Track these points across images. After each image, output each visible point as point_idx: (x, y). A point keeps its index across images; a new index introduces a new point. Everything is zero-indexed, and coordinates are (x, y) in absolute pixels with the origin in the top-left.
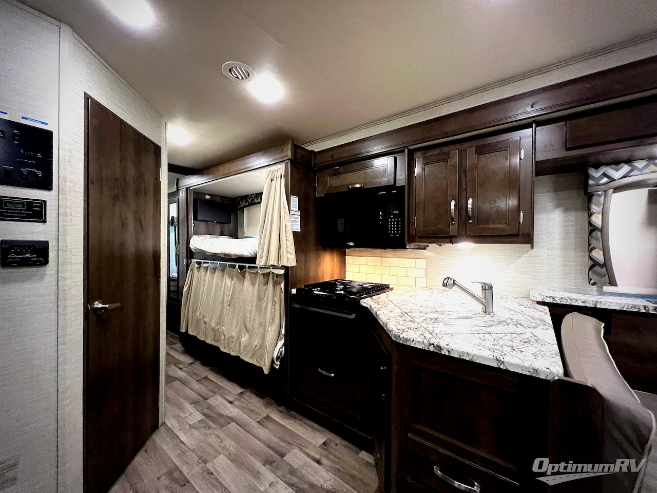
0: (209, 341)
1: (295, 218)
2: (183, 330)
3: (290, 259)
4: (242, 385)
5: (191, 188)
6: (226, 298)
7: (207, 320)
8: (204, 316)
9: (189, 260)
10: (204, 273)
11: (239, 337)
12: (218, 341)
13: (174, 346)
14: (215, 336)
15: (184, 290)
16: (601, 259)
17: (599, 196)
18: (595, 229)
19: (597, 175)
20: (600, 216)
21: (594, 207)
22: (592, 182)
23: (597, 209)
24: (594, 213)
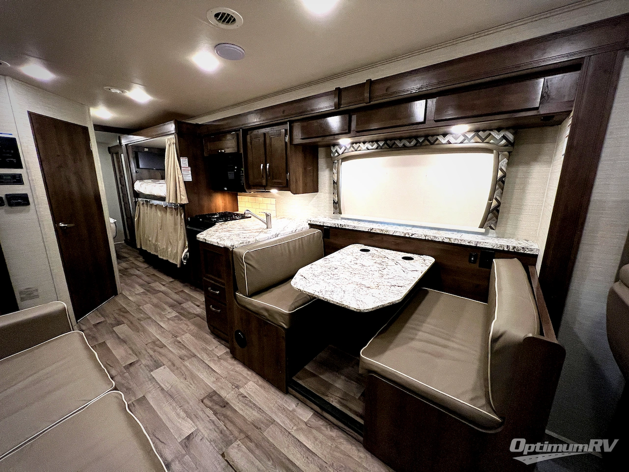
0: (152, 253)
1: (187, 172)
2: (139, 247)
3: (183, 199)
4: (173, 277)
5: (129, 145)
6: (159, 225)
7: (150, 239)
8: (149, 237)
9: (136, 199)
10: (146, 208)
11: (167, 248)
12: (157, 252)
13: (138, 259)
14: (155, 249)
15: (135, 220)
16: (336, 199)
17: (336, 163)
18: (334, 182)
19: (334, 151)
20: (336, 175)
21: (334, 169)
22: (332, 155)
23: (335, 171)
24: (333, 173)
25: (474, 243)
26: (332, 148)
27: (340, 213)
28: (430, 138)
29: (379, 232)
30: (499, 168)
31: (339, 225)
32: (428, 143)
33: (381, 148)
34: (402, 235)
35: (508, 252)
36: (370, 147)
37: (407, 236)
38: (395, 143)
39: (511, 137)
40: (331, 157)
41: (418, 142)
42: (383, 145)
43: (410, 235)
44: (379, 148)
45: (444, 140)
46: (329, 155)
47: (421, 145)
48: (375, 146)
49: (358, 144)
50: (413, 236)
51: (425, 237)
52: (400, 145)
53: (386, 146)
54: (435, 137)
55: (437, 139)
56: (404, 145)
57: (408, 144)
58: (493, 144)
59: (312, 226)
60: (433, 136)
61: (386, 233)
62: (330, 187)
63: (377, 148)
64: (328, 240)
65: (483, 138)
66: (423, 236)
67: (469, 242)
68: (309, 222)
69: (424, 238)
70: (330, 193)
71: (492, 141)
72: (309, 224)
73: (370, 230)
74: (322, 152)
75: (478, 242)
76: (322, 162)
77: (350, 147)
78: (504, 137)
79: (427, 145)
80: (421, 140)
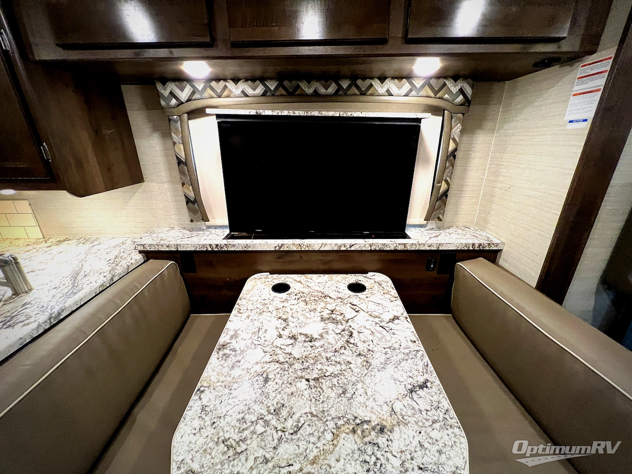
16: (191, 195)
17: (176, 121)
18: (180, 162)
19: (166, 93)
20: (182, 147)
21: (173, 135)
22: (163, 103)
23: (176, 138)
24: (174, 143)
25: (435, 246)
26: (159, 86)
27: (205, 219)
28: (359, 82)
29: (295, 249)
30: (452, 137)
31: (214, 246)
32: (357, 92)
33: (273, 95)
34: (335, 248)
35: (474, 251)
36: (250, 91)
37: (343, 248)
38: (298, 87)
39: (469, 91)
40: (162, 108)
41: (340, 87)
42: (277, 88)
43: (348, 247)
44: (269, 94)
45: (382, 87)
46: (153, 103)
47: (345, 94)
48: (260, 90)
49: (222, 83)
50: (352, 248)
51: (371, 246)
52: (310, 91)
53: (282, 91)
54: (368, 82)
55: (371, 85)
56: (315, 91)
57: (322, 91)
58: (446, 100)
59: (149, 255)
60: (364, 78)
61: (307, 249)
62: (170, 170)
63: (264, 95)
64: (194, 274)
65: (436, 89)
66: (367, 246)
67: (429, 246)
68: (141, 248)
69: (369, 249)
70: (172, 182)
71: (446, 96)
72: (140, 252)
73: (278, 248)
74: (132, 96)
75: (440, 244)
76: (138, 119)
77: (204, 89)
78: (461, 91)
79: (355, 95)
80: (345, 84)
